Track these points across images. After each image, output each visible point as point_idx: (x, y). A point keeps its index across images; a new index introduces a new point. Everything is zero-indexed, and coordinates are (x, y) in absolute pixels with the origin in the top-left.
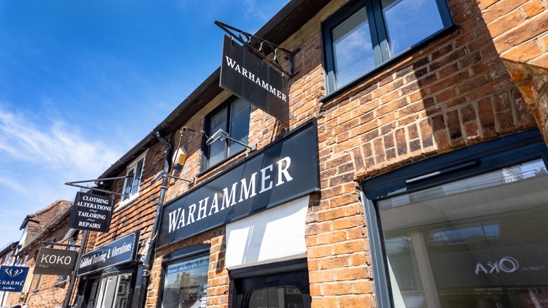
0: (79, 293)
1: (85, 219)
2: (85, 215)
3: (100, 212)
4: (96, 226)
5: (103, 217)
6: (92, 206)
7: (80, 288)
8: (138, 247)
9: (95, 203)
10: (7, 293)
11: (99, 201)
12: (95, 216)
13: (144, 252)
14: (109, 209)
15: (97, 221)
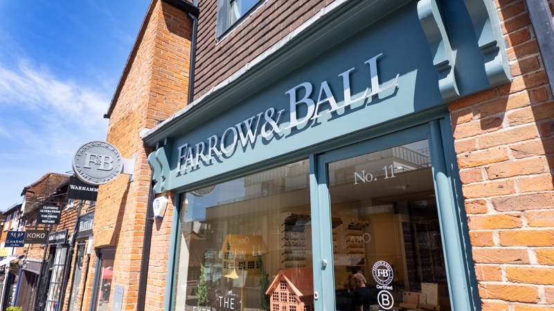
0: (50, 253)
1: (45, 219)
2: (46, 216)
3: (54, 214)
4: (52, 222)
5: (56, 217)
6: (49, 211)
7: (50, 251)
8: (68, 236)
9: (50, 210)
10: (15, 248)
11: (53, 208)
12: (51, 216)
13: (71, 239)
14: (59, 212)
15: (53, 219)
